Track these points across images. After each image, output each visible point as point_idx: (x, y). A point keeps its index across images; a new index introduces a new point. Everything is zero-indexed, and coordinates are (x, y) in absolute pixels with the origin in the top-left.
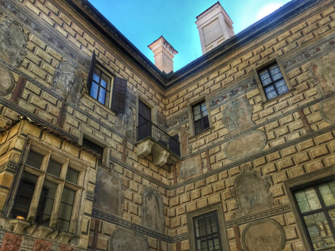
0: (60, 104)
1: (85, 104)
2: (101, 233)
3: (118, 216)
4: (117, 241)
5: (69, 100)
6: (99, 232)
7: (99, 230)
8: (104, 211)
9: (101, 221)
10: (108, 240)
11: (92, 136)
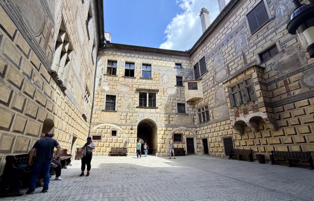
0: (242, 57)
1: (252, 41)
2: (290, 83)
3: (302, 67)
4: (307, 78)
5: (244, 51)
6: (288, 84)
7: (288, 82)
8: (288, 73)
9: (287, 78)
10: (299, 83)
11: (263, 49)
